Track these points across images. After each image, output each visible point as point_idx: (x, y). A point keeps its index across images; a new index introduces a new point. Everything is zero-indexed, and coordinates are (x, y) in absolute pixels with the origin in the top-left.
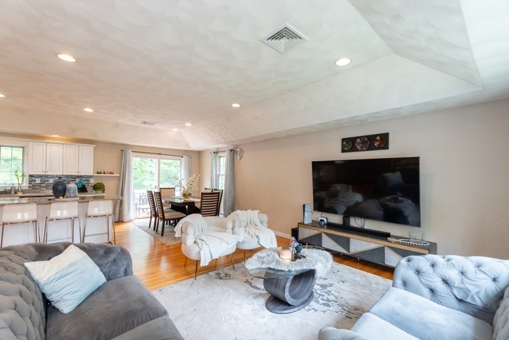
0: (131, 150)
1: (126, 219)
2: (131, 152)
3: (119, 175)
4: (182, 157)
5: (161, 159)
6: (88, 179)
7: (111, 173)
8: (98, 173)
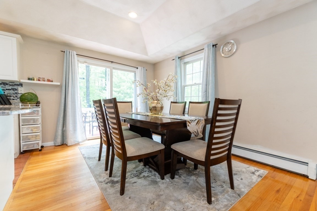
0: (75, 53)
1: (70, 141)
2: (75, 56)
3: (59, 84)
4: (137, 68)
5: (114, 68)
6: (15, 87)
7: (49, 81)
8: (29, 79)
